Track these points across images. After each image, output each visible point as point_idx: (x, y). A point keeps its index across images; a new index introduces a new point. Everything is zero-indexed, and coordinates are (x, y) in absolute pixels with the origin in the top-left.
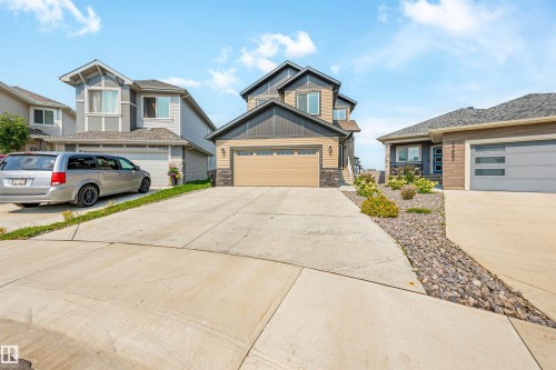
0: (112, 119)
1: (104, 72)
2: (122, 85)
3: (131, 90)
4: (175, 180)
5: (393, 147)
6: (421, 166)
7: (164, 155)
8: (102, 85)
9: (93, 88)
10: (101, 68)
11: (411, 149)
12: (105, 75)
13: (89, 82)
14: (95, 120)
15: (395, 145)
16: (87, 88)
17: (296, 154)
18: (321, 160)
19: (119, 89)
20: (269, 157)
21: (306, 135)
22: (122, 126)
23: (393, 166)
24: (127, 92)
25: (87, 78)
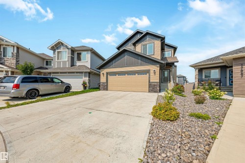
0: (64, 62)
1: (62, 44)
2: (68, 48)
3: (72, 50)
4: (85, 88)
5: (200, 70)
6: (220, 81)
7: (81, 77)
8: (61, 49)
9: (59, 50)
10: (61, 43)
11: (213, 71)
12: (62, 45)
13: (57, 48)
14: (59, 63)
15: (202, 69)
16: (57, 51)
17: (137, 75)
18: (149, 78)
19: (67, 50)
20: (124, 76)
21: (141, 65)
22: (68, 65)
23: (200, 81)
24: (70, 51)
25: (57, 47)
